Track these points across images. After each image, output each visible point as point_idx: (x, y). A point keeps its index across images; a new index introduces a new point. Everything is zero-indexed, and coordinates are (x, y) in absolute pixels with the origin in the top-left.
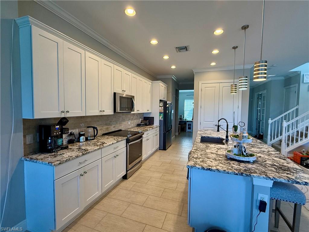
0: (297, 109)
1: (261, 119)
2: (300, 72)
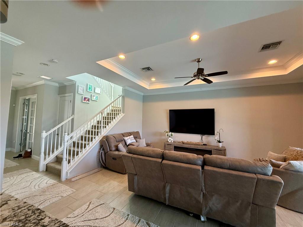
1: (28, 131)
2: (75, 82)
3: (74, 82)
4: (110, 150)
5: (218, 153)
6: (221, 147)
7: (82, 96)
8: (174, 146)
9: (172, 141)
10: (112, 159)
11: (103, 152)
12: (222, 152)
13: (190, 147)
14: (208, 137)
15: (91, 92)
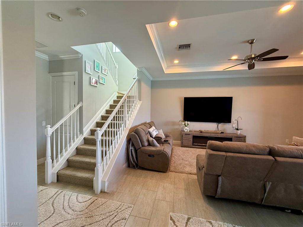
0: (81, 109)
2: (81, 55)
3: (79, 55)
4: (142, 146)
5: (238, 140)
6: (239, 134)
7: (90, 76)
8: (193, 136)
9: (188, 130)
10: (148, 156)
11: (132, 148)
12: (242, 139)
13: (210, 135)
14: (225, 125)
15: (98, 71)
